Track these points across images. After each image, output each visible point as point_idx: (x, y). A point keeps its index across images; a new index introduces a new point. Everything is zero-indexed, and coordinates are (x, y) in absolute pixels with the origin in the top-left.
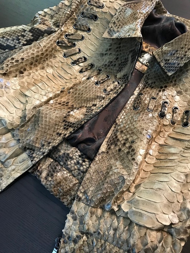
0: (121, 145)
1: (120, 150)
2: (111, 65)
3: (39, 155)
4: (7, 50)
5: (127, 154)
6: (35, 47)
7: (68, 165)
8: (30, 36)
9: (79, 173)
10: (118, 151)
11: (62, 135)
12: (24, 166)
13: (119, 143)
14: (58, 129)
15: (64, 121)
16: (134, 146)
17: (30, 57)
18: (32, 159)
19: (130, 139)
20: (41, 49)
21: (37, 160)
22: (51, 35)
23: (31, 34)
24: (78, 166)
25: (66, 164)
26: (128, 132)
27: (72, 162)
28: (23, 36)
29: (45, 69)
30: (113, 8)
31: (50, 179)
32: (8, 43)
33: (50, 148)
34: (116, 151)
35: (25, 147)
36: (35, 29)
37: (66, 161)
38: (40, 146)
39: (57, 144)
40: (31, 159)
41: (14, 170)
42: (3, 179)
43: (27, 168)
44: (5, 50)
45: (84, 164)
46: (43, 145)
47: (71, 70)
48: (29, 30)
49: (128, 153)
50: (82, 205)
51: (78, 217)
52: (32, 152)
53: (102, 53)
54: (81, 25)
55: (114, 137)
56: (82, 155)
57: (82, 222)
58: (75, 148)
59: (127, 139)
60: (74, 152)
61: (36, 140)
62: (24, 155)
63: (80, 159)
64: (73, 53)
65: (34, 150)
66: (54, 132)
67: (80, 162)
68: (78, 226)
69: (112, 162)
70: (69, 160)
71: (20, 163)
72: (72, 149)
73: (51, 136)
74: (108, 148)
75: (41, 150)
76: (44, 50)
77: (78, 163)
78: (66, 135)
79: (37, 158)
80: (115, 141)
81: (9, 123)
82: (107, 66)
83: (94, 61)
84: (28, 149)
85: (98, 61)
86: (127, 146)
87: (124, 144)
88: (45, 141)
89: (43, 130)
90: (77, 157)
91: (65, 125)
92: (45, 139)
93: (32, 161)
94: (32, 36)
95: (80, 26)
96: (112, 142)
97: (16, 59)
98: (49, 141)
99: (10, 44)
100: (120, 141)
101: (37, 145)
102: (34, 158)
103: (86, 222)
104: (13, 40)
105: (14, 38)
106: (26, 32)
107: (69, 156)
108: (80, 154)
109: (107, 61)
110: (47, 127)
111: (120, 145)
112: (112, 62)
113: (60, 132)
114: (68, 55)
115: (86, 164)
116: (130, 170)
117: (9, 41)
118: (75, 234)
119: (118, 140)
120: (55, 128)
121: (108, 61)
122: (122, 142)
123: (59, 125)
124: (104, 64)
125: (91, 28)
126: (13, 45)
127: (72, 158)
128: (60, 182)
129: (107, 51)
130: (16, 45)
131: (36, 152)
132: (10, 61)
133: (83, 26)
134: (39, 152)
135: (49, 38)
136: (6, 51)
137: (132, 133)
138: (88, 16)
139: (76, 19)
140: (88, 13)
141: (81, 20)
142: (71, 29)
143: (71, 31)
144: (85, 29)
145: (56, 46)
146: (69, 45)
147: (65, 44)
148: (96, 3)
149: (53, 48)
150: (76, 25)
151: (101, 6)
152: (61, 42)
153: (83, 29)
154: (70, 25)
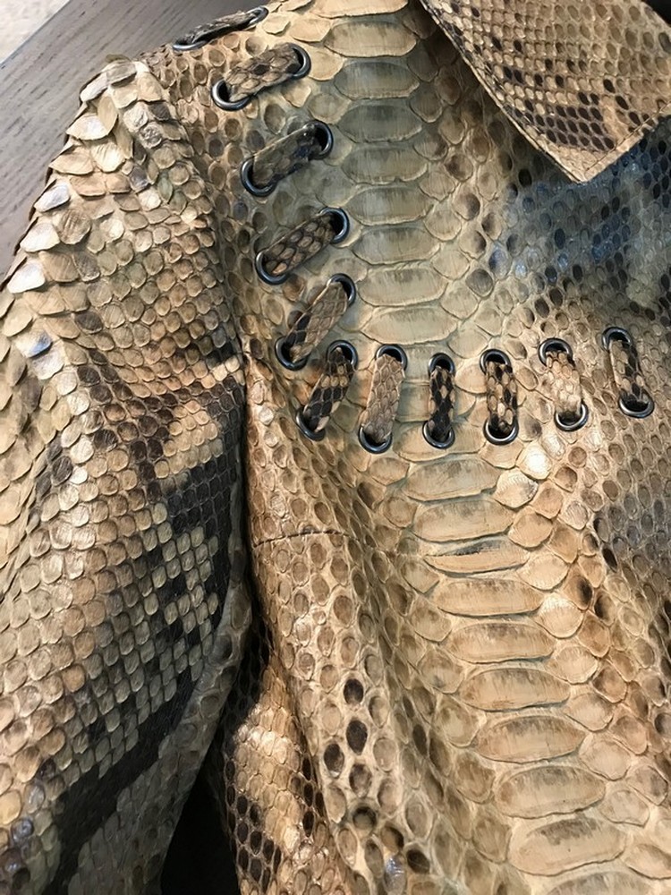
2: (565, 285)
6: (305, 569)
17: (356, 631)
28: (176, 588)
30: (346, 28)
47: (468, 470)
53: (473, 274)
54: (294, 238)
64: (398, 396)
76: (336, 526)
82: (550, 304)
94: (208, 535)
95: (295, 246)
97: (343, 733)
106: (168, 557)
109: (529, 286)
112: (551, 272)
114: (390, 427)
121: (529, 280)
124: (532, 307)
125: (338, 203)
129: (482, 245)
132: (344, 782)
133: (302, 233)
138: (286, 163)
139: (244, 233)
140: (281, 150)
141: (268, 213)
142: (271, 302)
143: (278, 310)
144: (321, 240)
145: (322, 448)
146: (344, 382)
147: (337, 398)
148: (261, 70)
149: (331, 473)
150: (265, 261)
151: (294, 60)
152: (315, 409)
153: (316, 247)
154: (251, 291)
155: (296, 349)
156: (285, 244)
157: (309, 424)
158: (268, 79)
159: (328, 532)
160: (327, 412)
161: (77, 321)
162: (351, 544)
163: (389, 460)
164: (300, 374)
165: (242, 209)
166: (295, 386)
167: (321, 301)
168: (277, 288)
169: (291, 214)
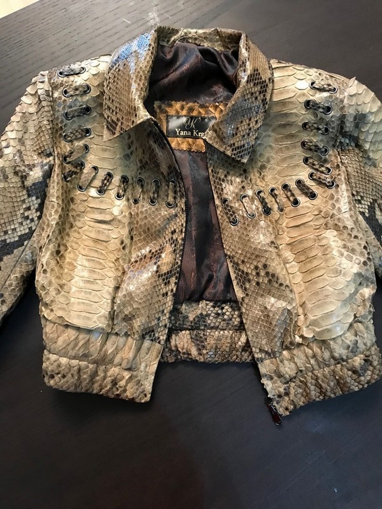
0: (255, 277)
1: (258, 283)
3: (162, 331)
4: (26, 243)
5: (270, 283)
6: (49, 209)
7: (210, 325)
8: (35, 202)
9: (228, 324)
10: (256, 286)
11: (169, 293)
12: (155, 354)
13: (251, 277)
14: (159, 290)
15: (159, 276)
16: (270, 270)
18: (158, 341)
19: (260, 265)
20: (56, 205)
21: (165, 338)
22: (52, 176)
23: (34, 198)
24: (220, 317)
25: (208, 325)
26: (250, 258)
27: (211, 318)
28: (29, 209)
29: (74, 225)
31: (205, 352)
32: (19, 234)
33: (168, 316)
34: (255, 286)
35: (143, 335)
36: (31, 187)
37: (205, 322)
38: (156, 322)
39: (172, 306)
40: (156, 342)
41: (146, 366)
42: (143, 383)
43: (159, 353)
44: (23, 245)
45: (224, 311)
46: (159, 319)
47: (105, 203)
48: (27, 195)
49: (270, 281)
50: (267, 362)
51: (273, 375)
52: (153, 333)
53: (125, 155)
54: (74, 132)
55: (240, 273)
56: (215, 303)
57: (280, 376)
58: (201, 302)
59: (256, 268)
60: (205, 308)
61: (149, 319)
62: (147, 343)
63: (217, 309)
64: (91, 179)
65: (153, 331)
66: (158, 296)
67: (220, 312)
68: (279, 381)
69: (260, 301)
70: (207, 319)
71: (147, 354)
72: (200, 306)
73: (159, 302)
74: (245, 290)
75: (160, 325)
76: (60, 203)
77: (218, 314)
78: (172, 290)
79: (162, 335)
80: (245, 277)
81: (106, 326)
83: (123, 171)
84: (146, 334)
85: (127, 168)
86: (263, 274)
87: (258, 274)
88: (158, 313)
89: (148, 304)
90: (212, 309)
91: (164, 280)
92: (156, 310)
93: (159, 343)
94: (37, 198)
95: (74, 134)
96: (243, 281)
98: (161, 309)
99: (23, 232)
100: (251, 274)
101: (153, 324)
102: (159, 338)
103: (284, 373)
104: (21, 224)
105: (20, 220)
106: (26, 201)
107: (203, 315)
108: (211, 304)
110: (149, 298)
111: (253, 278)
113: (164, 291)
114: (86, 186)
115: (227, 309)
116: (286, 298)
117: (18, 230)
118: (282, 390)
119: (247, 274)
120: (156, 291)
122: (254, 273)
123: (157, 285)
125: (88, 127)
126: (27, 231)
127: (208, 315)
128: (217, 347)
129: (130, 148)
130: (31, 227)
131: (156, 331)
133: (77, 131)
134: (159, 329)
135: (54, 181)
136: (25, 245)
137: (256, 257)
138: (76, 114)
139: (61, 127)
140: (76, 110)
141: (69, 125)
142: (64, 146)
143: (66, 148)
144: (82, 135)
145: (66, 184)
146: (78, 171)
147: (75, 174)
148: (76, 89)
149: (66, 191)
150: (65, 136)
151: (86, 89)
152: (68, 175)
153: (80, 136)
154: (60, 142)
155: (68, 159)
156: (71, 133)
157: (65, 178)
158: (77, 92)
159: (58, 203)
160: (71, 176)
161: (18, 141)
162: (62, 208)
163: (84, 194)
164: (67, 165)
165: (62, 122)
166: (65, 168)
167: (78, 149)
168: (67, 143)
169: (75, 126)
